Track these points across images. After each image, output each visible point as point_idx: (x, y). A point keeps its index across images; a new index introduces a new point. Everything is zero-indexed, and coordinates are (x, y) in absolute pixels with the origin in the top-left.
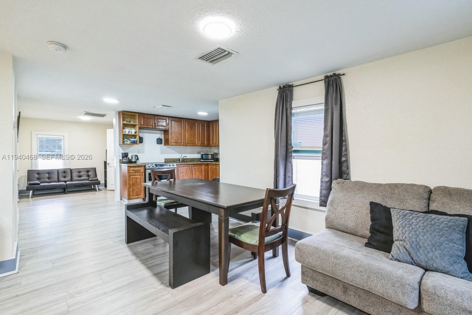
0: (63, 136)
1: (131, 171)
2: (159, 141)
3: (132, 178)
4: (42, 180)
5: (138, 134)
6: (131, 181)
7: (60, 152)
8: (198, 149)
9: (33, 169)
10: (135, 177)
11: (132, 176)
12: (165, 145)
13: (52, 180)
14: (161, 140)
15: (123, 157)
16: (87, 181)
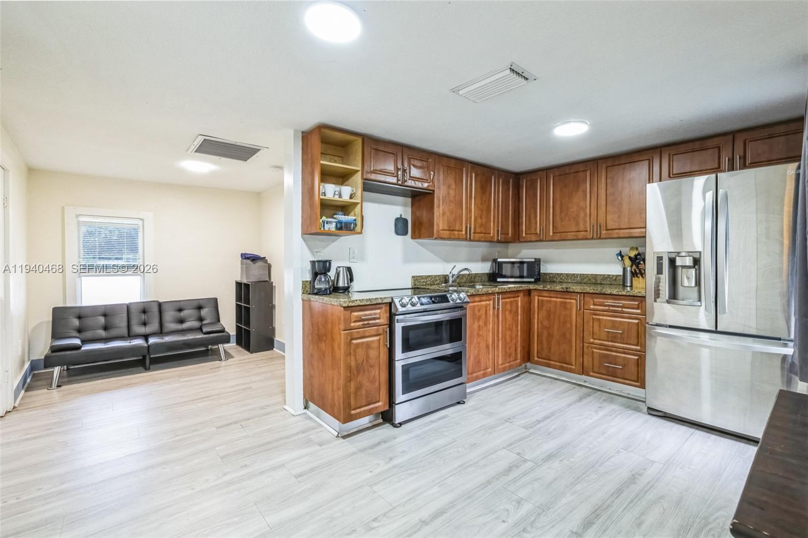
0: (142, 220)
1: (352, 324)
2: (401, 226)
3: (358, 345)
4: (88, 335)
5: (359, 201)
6: (353, 358)
7: (133, 259)
8: (482, 248)
9: (68, 305)
10: (362, 343)
11: (356, 339)
12: (413, 237)
13: (114, 332)
14: (406, 221)
15: (315, 275)
16: (200, 336)
